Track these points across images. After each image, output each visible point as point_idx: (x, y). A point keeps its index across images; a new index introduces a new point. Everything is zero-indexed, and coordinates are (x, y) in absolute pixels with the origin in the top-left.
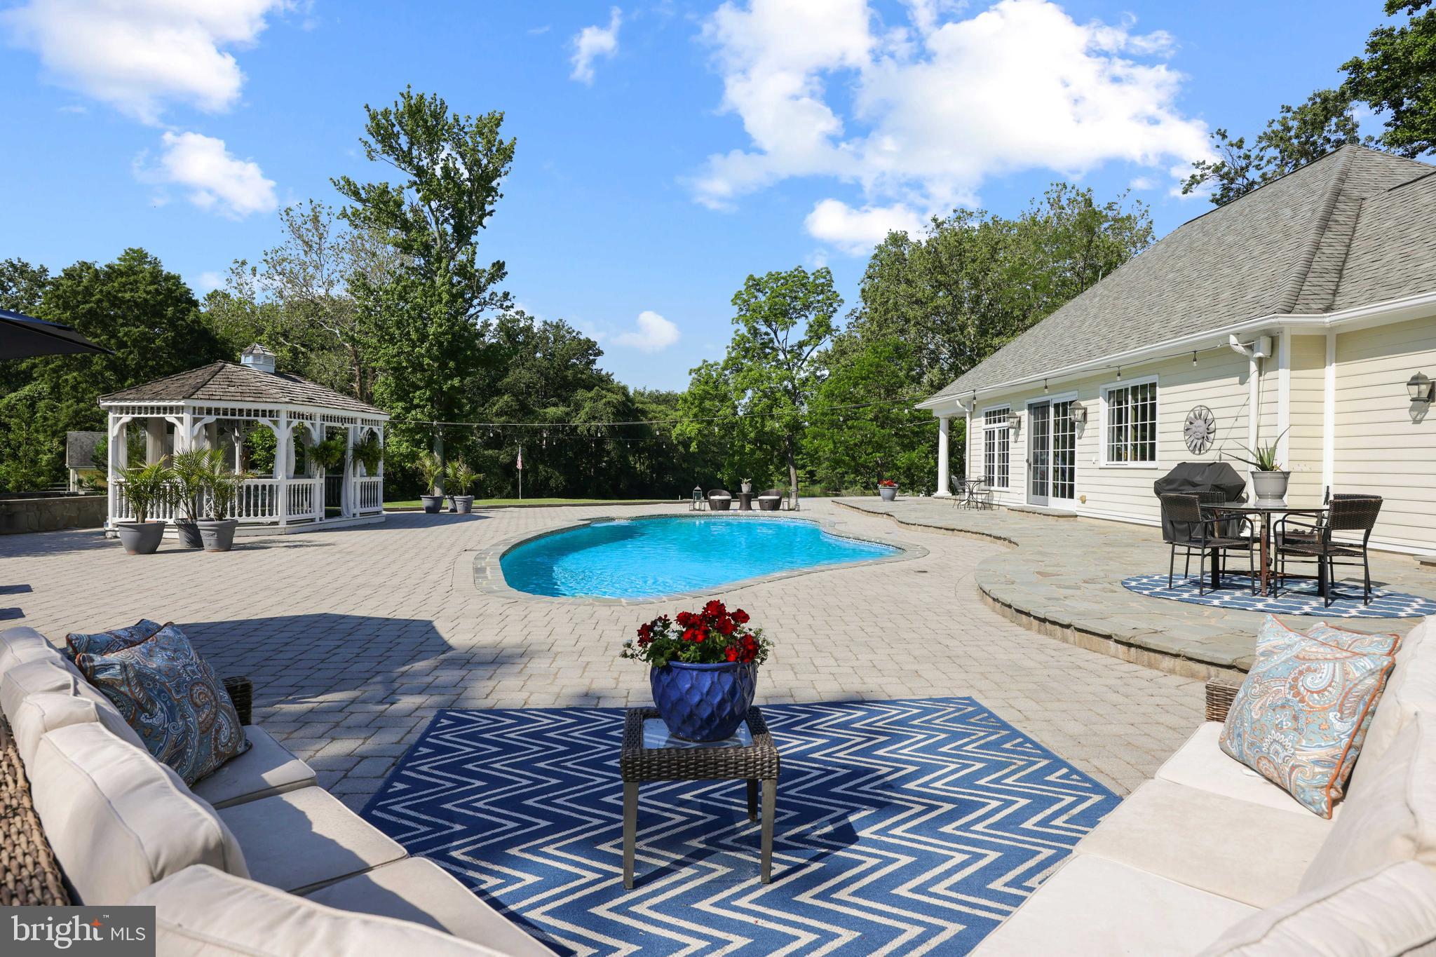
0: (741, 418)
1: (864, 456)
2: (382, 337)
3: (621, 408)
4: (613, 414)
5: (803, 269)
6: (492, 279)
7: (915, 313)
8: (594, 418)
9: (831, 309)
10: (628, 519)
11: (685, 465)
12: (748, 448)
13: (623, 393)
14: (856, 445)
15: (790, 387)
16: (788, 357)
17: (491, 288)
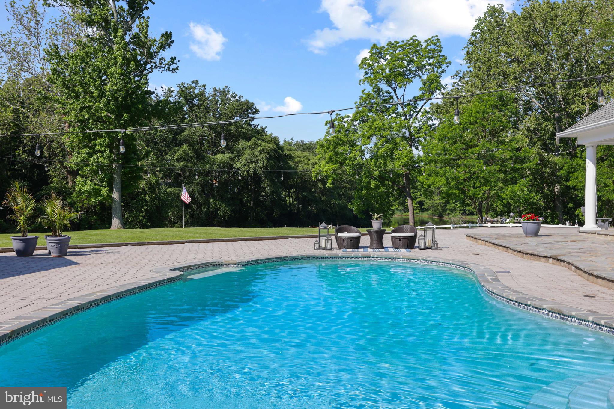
0: (367, 160)
1: (472, 190)
2: (70, 95)
3: (272, 154)
4: (267, 158)
5: (417, 38)
6: (162, 47)
7: (513, 68)
8: (252, 162)
9: (441, 70)
10: (238, 264)
11: (324, 198)
12: (373, 183)
13: (275, 142)
14: (465, 180)
15: (407, 134)
16: (406, 110)
17: (162, 54)
